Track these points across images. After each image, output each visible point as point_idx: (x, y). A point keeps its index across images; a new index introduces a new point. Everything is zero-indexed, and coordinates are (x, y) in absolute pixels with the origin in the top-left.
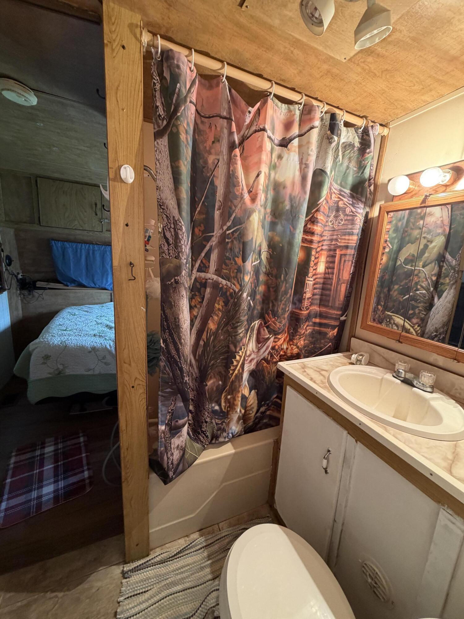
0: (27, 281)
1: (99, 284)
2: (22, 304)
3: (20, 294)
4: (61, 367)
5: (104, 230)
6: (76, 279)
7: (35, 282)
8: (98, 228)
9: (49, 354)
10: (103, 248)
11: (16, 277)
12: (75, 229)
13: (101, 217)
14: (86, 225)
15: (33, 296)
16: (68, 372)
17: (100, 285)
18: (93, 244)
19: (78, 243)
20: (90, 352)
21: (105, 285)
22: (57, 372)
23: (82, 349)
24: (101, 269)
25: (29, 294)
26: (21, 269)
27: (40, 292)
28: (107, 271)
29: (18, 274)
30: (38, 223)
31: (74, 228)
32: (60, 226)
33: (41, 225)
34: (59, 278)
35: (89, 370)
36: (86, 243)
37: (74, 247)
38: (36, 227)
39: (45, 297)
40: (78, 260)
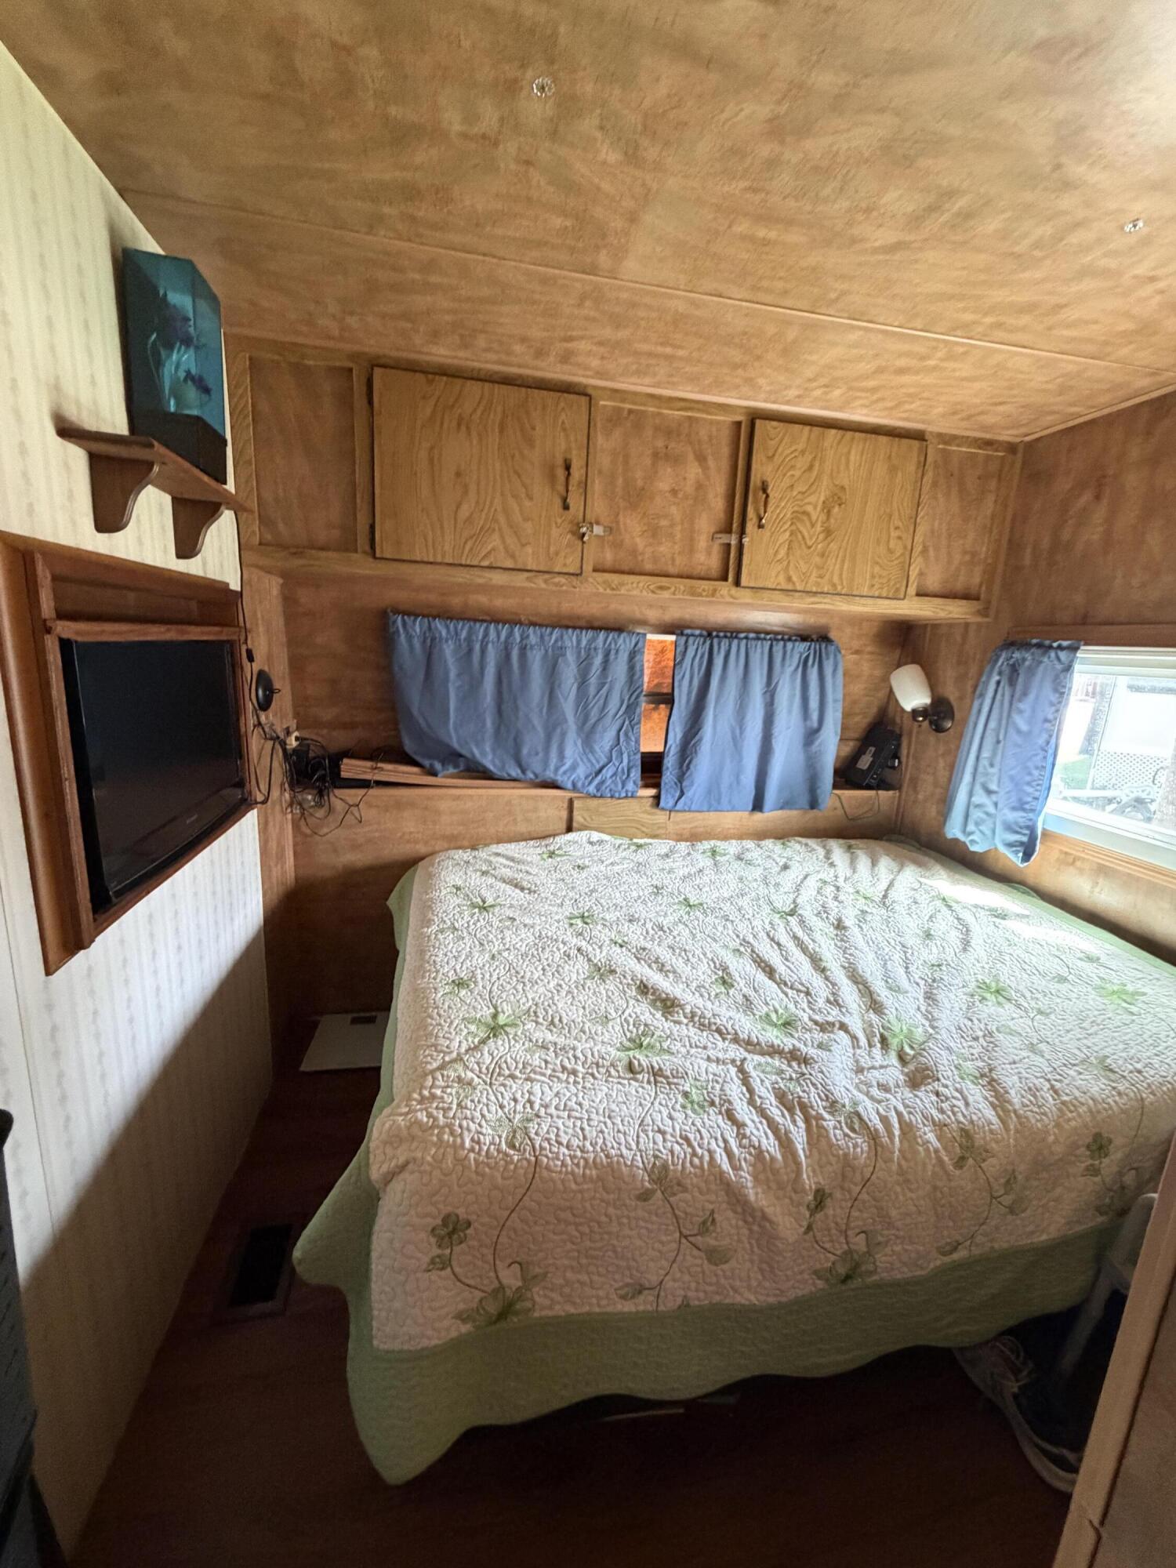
0: (311, 754)
1: (535, 765)
2: (294, 837)
3: (291, 805)
4: (511, 1279)
5: (588, 567)
6: (463, 752)
7: (336, 759)
8: (568, 561)
9: (461, 1212)
10: (554, 637)
11: (283, 744)
12: (490, 567)
13: (581, 517)
14: (529, 549)
15: (331, 810)
16: (546, 1304)
17: (538, 770)
18: (521, 624)
19: (475, 620)
20: (645, 1196)
21: (557, 769)
22: (493, 1308)
23: (608, 1182)
24: (545, 710)
25: (319, 805)
26: (296, 715)
27: (353, 795)
28: (566, 721)
29: (288, 733)
30: (367, 548)
31: (486, 563)
32: (439, 559)
33: (378, 555)
34: (409, 746)
35: (640, 1290)
36: (500, 620)
37: (464, 634)
38: (361, 566)
39: (367, 813)
40: (474, 685)
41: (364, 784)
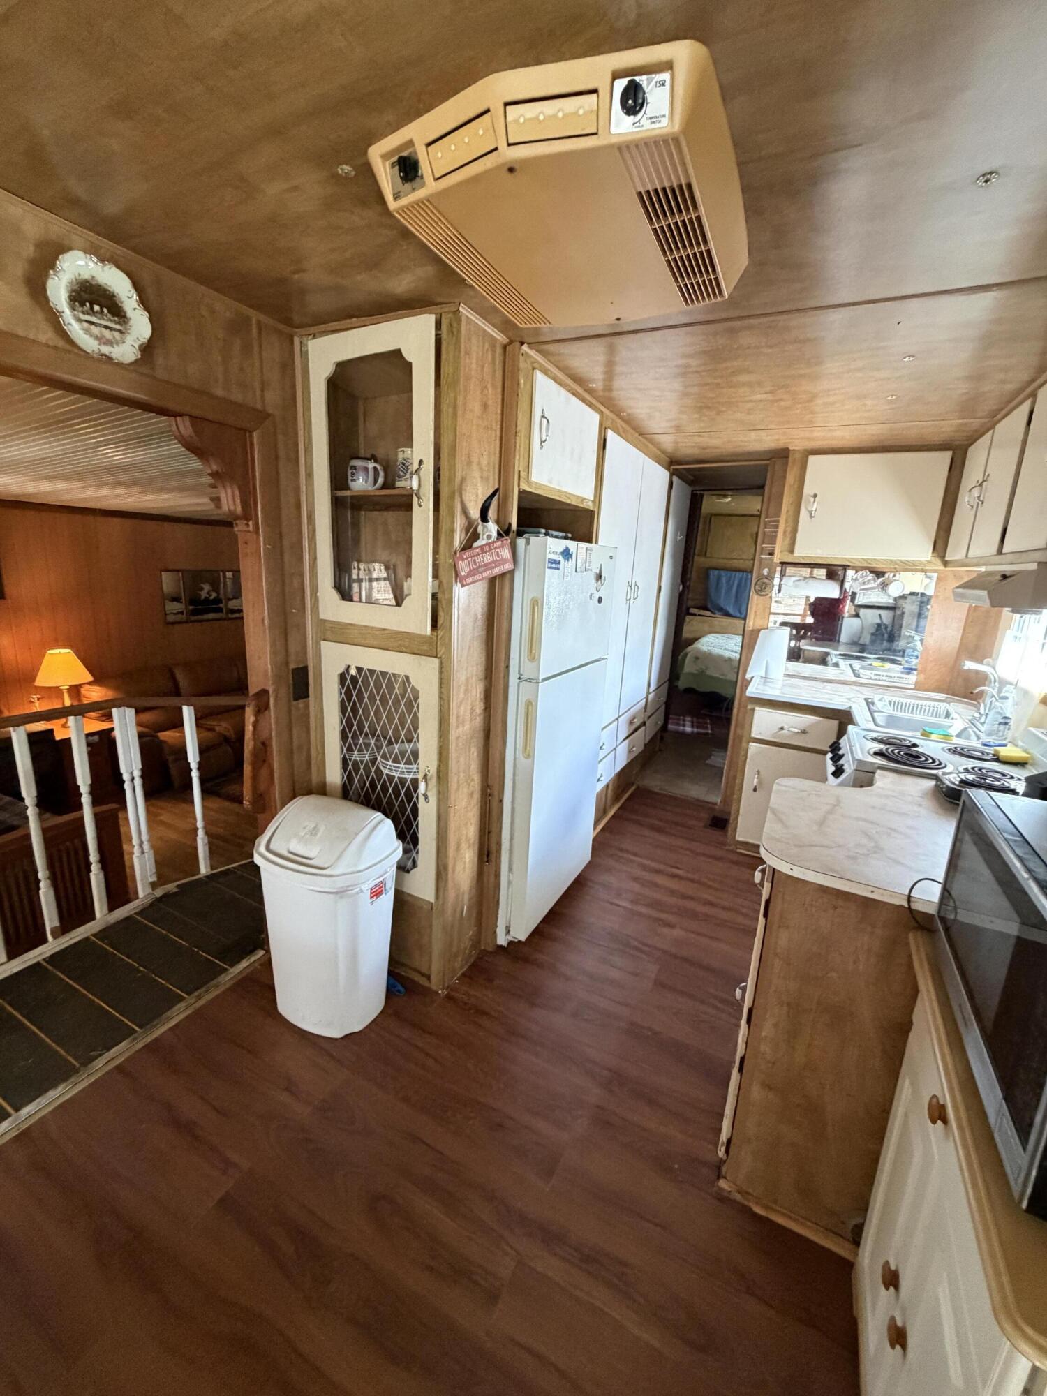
4: (704, 668)
6: (724, 608)
7: (689, 608)
16: (708, 672)
22: (701, 671)
23: (721, 657)
27: (691, 617)
32: (720, 557)
34: (709, 606)
36: (740, 570)
37: (729, 575)
38: (702, 559)
39: (694, 623)
40: (730, 589)
41: (694, 615)
